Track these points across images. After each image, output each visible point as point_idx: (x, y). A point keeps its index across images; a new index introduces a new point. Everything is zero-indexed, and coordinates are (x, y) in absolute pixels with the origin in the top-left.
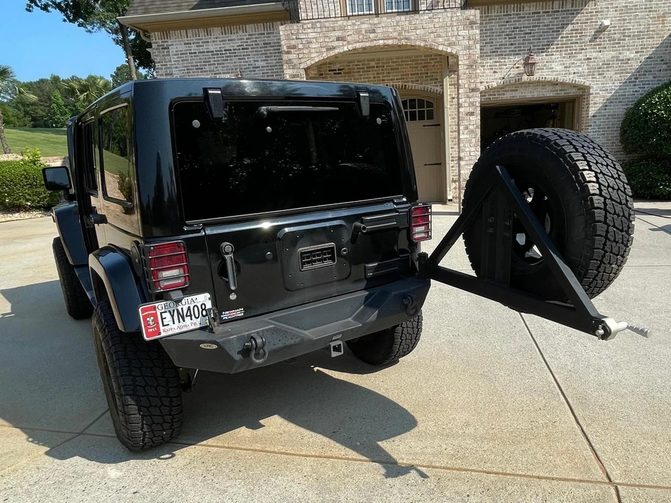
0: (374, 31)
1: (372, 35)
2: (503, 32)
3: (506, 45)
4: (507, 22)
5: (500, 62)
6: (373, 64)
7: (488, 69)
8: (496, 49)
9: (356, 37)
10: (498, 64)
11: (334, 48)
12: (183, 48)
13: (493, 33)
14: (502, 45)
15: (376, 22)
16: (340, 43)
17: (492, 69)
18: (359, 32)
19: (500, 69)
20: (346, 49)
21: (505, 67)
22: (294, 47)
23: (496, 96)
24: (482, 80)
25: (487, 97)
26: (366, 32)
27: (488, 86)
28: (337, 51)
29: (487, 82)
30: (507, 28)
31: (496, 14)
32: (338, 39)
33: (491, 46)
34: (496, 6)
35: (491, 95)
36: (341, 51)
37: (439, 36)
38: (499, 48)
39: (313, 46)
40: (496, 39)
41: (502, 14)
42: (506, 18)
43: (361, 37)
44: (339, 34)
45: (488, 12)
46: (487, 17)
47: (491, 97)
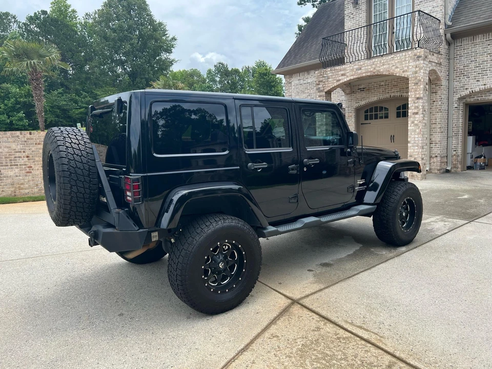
0: (360, 69)
1: (359, 71)
2: (485, 52)
3: (488, 61)
4: (489, 45)
5: (482, 73)
6: (383, 83)
7: (473, 79)
8: (479, 64)
9: (351, 73)
10: (480, 75)
11: (340, 80)
12: (297, 82)
13: (477, 54)
14: (484, 61)
15: (362, 64)
16: (343, 77)
17: (476, 79)
18: (352, 70)
19: (482, 78)
20: (346, 80)
21: (486, 77)
22: (322, 81)
23: (483, 97)
24: (467, 87)
25: (476, 98)
26: (356, 70)
27: (472, 91)
28: (341, 82)
29: (471, 89)
30: (489, 49)
31: (480, 40)
32: (342, 75)
33: (475, 63)
34: (480, 35)
35: (479, 97)
36: (343, 81)
37: (397, 68)
38: (481, 64)
39: (330, 80)
40: (479, 58)
41: (485, 40)
42: (488, 42)
43: (354, 73)
44: (342, 72)
45: (473, 40)
46: (473, 43)
47: (479, 98)
